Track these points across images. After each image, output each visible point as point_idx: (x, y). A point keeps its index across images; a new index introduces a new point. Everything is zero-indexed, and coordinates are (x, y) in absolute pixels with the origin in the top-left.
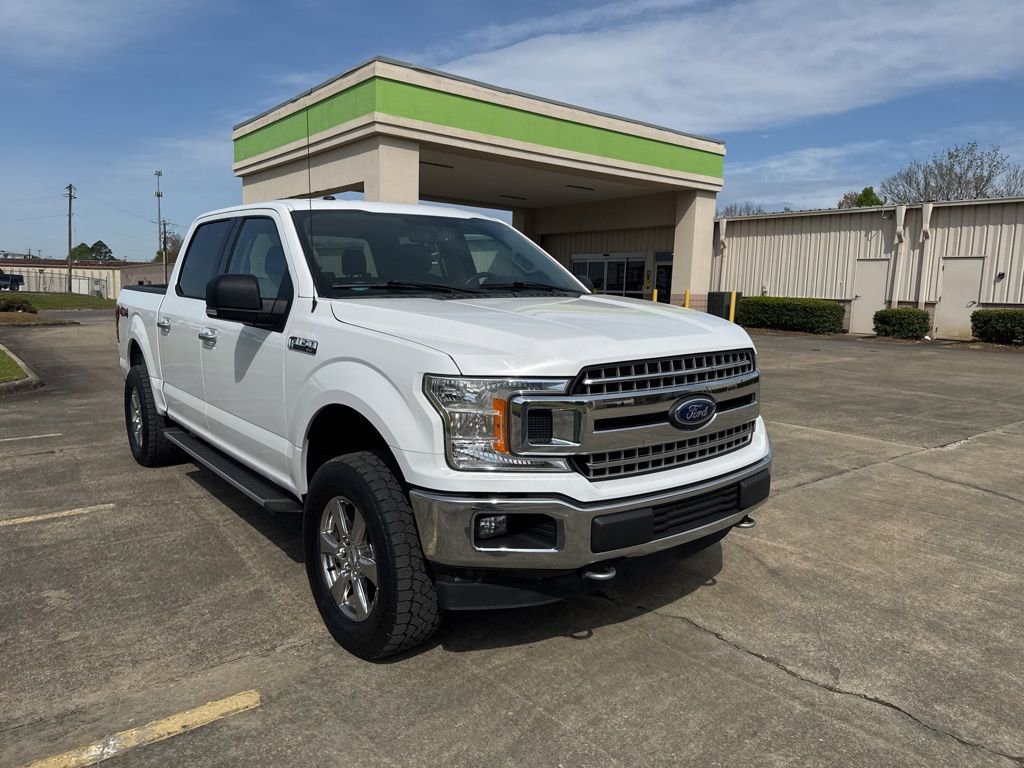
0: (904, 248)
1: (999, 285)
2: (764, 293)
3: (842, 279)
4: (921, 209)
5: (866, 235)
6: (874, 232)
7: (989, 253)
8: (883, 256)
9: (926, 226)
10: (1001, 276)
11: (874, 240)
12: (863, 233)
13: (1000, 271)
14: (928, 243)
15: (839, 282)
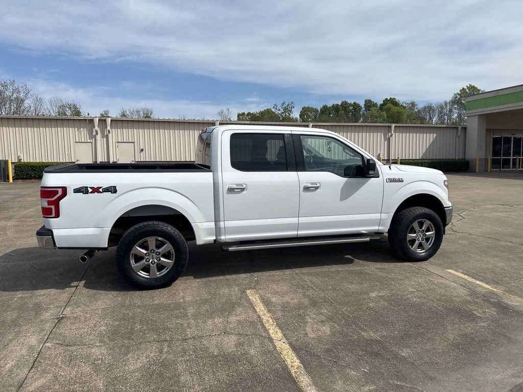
0: (99, 137)
1: (142, 154)
2: (20, 160)
3: (68, 152)
4: (105, 120)
5: (78, 130)
6: (82, 129)
7: (136, 141)
8: (89, 141)
9: (109, 128)
10: (142, 150)
11: (82, 133)
12: (76, 129)
13: (141, 148)
14: (110, 135)
15: (67, 153)
